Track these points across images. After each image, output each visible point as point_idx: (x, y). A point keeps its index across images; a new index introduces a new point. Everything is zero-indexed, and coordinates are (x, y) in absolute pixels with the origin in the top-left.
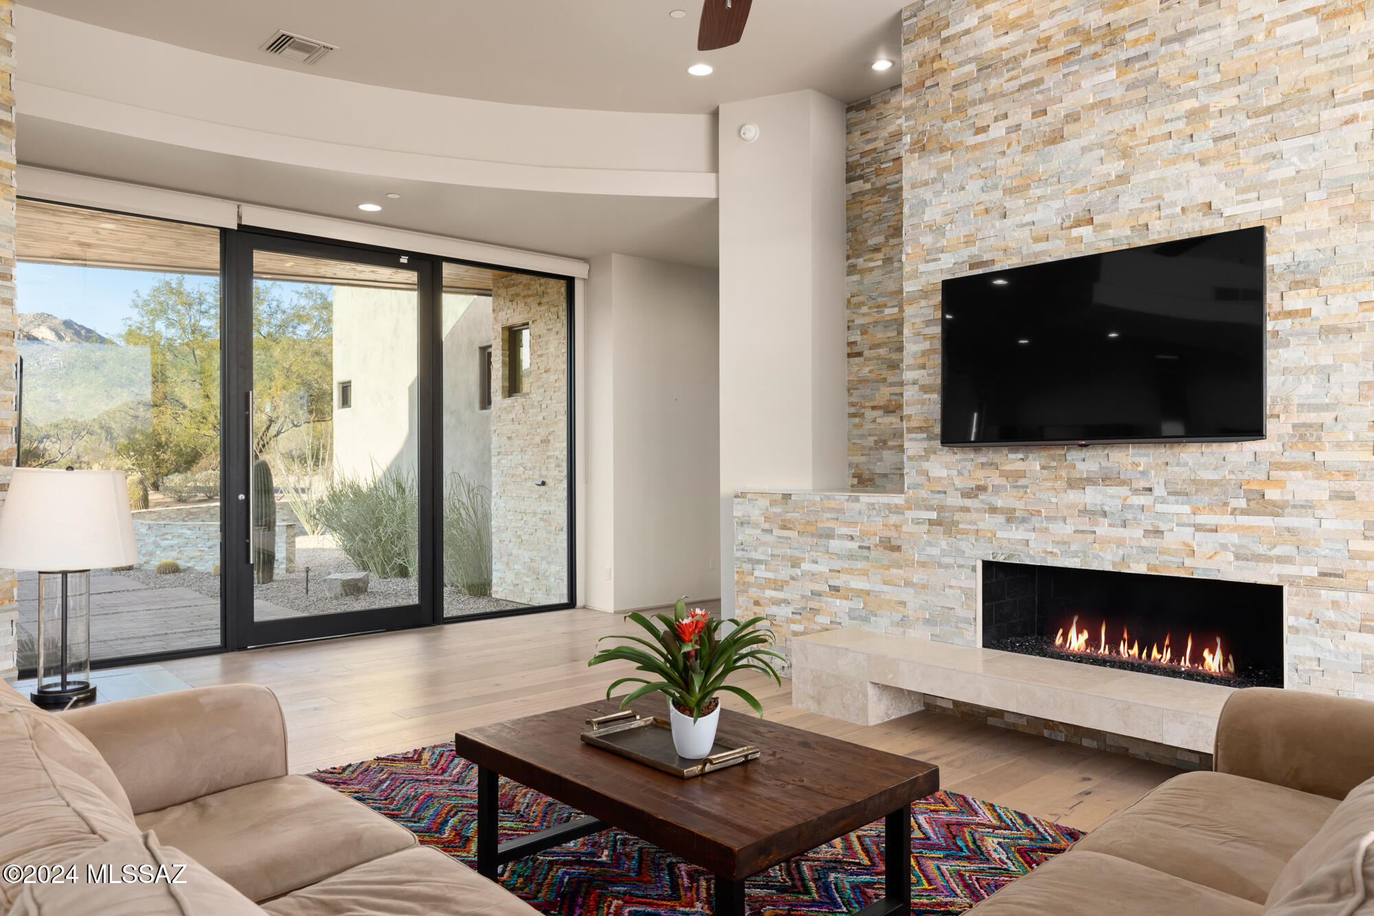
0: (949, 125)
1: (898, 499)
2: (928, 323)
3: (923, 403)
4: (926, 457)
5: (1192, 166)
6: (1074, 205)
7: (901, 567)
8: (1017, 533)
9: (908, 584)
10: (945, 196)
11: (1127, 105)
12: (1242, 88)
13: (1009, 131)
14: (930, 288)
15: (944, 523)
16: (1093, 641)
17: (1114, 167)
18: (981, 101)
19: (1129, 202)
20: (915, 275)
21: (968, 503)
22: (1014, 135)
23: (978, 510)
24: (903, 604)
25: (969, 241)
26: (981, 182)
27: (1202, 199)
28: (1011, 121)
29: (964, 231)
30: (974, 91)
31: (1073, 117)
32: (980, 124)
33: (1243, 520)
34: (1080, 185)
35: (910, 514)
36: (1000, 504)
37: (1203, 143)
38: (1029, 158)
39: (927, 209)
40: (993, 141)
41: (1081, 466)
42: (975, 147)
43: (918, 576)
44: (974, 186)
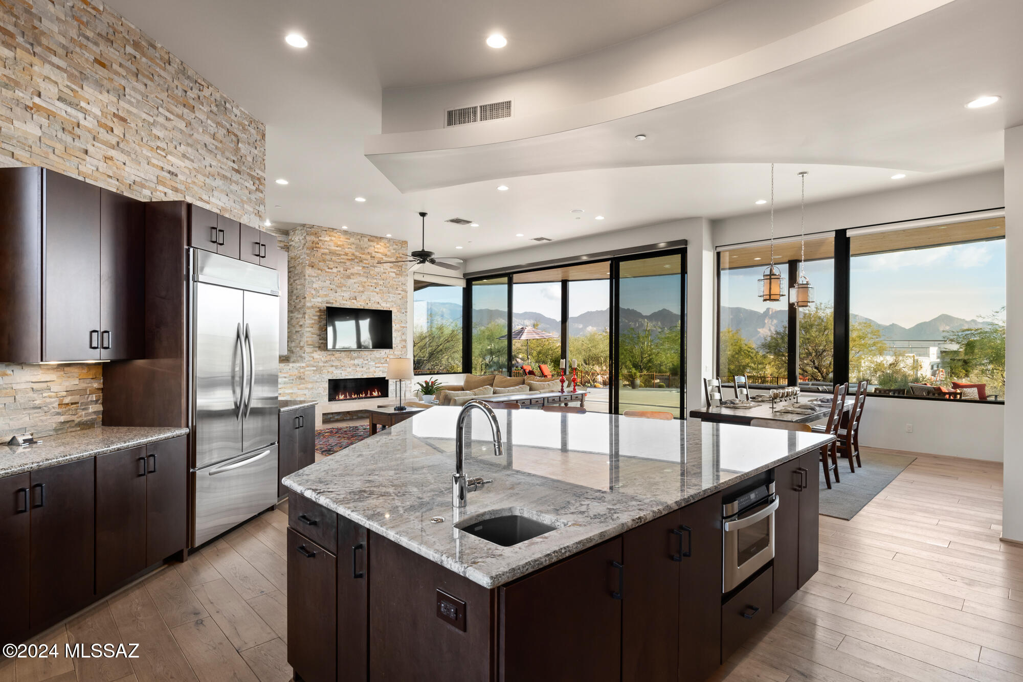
0: (320, 263)
1: (304, 365)
2: (314, 316)
3: (312, 337)
4: (313, 353)
5: (375, 294)
6: (353, 295)
7: (304, 384)
8: (339, 371)
9: (306, 388)
10: (319, 282)
11: (363, 276)
12: (384, 282)
13: (337, 271)
14: (315, 306)
15: (319, 370)
16: (346, 396)
17: (361, 289)
18: (330, 261)
19: (364, 297)
20: (310, 301)
21: (325, 364)
22: (339, 273)
23: (328, 366)
24: (305, 395)
25: (326, 296)
26: (330, 282)
27: (377, 301)
28: (338, 269)
29: (325, 293)
30: (328, 257)
31: (352, 274)
32: (330, 267)
33: (384, 365)
34: (354, 290)
35: (307, 369)
36: (334, 364)
37: (377, 290)
38: (342, 280)
39: (314, 284)
40: (333, 273)
41: (354, 355)
42: (328, 272)
43: (310, 386)
44: (328, 282)
